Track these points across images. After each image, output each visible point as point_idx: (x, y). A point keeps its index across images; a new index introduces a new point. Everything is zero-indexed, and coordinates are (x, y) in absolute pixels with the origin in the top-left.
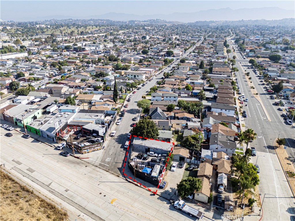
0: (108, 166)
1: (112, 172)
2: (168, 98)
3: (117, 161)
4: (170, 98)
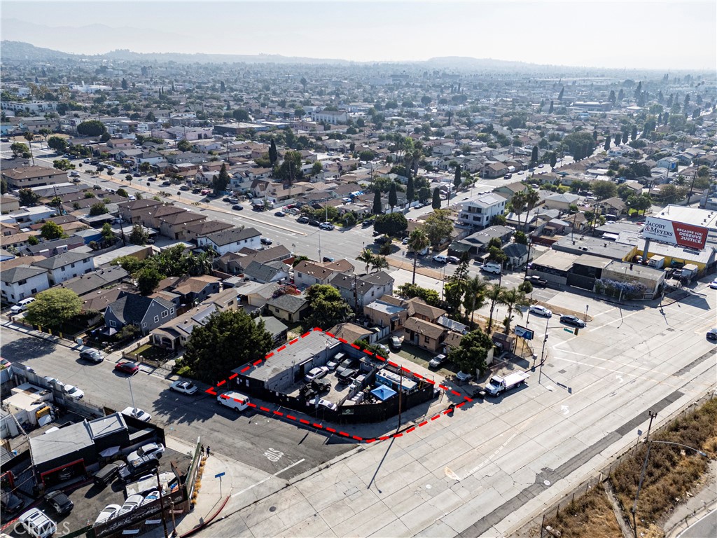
0: (303, 460)
2: (68, 269)
4: (73, 266)
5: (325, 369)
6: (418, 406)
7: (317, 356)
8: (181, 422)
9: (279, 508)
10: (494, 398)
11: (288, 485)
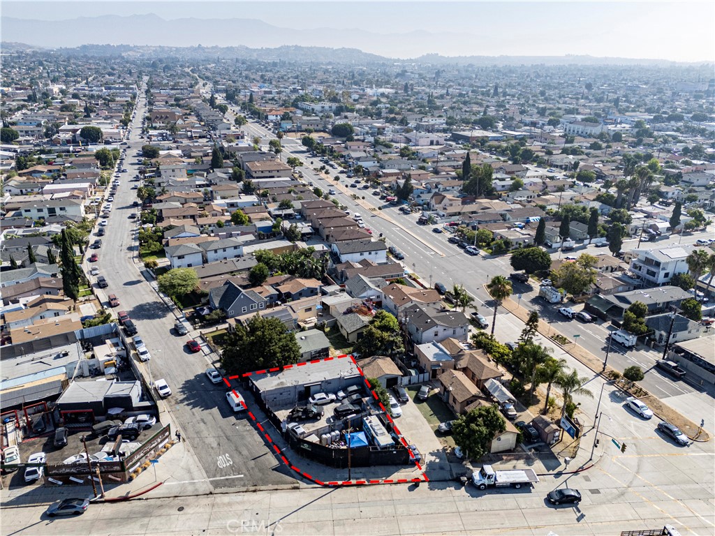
0: (242, 476)
1: (270, 487)
2: (220, 252)
3: (250, 453)
4: (225, 251)
5: (333, 397)
6: (386, 467)
7: (328, 382)
8: (188, 405)
9: (186, 510)
10: (476, 490)
11: (211, 493)
